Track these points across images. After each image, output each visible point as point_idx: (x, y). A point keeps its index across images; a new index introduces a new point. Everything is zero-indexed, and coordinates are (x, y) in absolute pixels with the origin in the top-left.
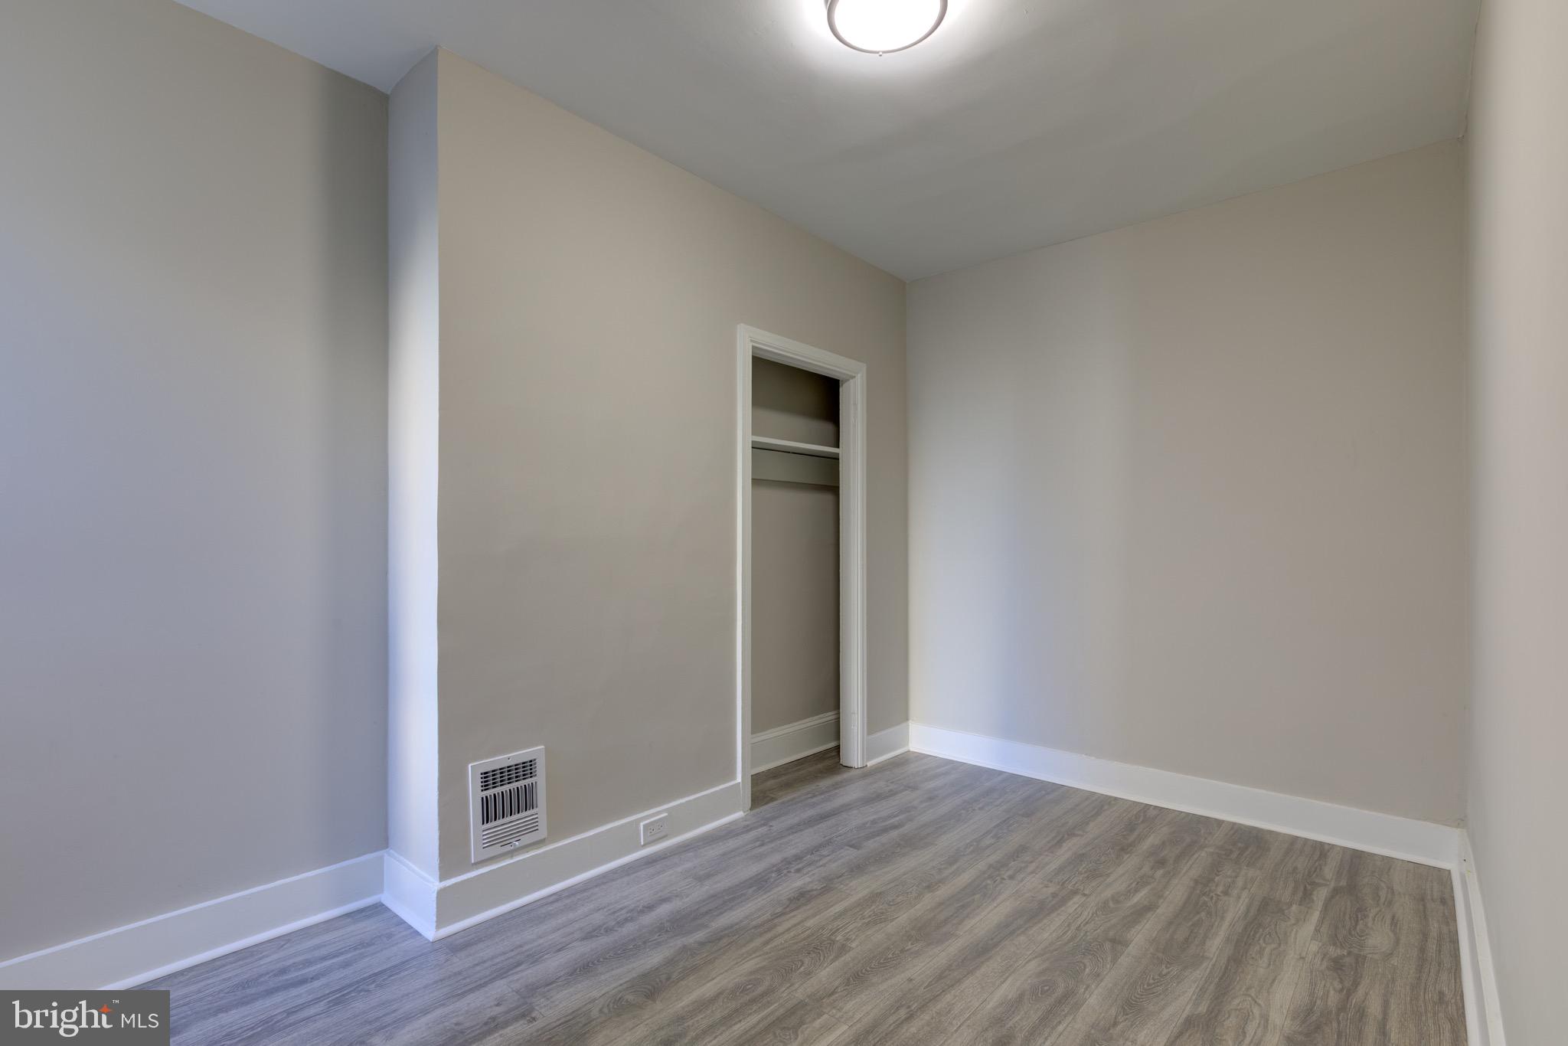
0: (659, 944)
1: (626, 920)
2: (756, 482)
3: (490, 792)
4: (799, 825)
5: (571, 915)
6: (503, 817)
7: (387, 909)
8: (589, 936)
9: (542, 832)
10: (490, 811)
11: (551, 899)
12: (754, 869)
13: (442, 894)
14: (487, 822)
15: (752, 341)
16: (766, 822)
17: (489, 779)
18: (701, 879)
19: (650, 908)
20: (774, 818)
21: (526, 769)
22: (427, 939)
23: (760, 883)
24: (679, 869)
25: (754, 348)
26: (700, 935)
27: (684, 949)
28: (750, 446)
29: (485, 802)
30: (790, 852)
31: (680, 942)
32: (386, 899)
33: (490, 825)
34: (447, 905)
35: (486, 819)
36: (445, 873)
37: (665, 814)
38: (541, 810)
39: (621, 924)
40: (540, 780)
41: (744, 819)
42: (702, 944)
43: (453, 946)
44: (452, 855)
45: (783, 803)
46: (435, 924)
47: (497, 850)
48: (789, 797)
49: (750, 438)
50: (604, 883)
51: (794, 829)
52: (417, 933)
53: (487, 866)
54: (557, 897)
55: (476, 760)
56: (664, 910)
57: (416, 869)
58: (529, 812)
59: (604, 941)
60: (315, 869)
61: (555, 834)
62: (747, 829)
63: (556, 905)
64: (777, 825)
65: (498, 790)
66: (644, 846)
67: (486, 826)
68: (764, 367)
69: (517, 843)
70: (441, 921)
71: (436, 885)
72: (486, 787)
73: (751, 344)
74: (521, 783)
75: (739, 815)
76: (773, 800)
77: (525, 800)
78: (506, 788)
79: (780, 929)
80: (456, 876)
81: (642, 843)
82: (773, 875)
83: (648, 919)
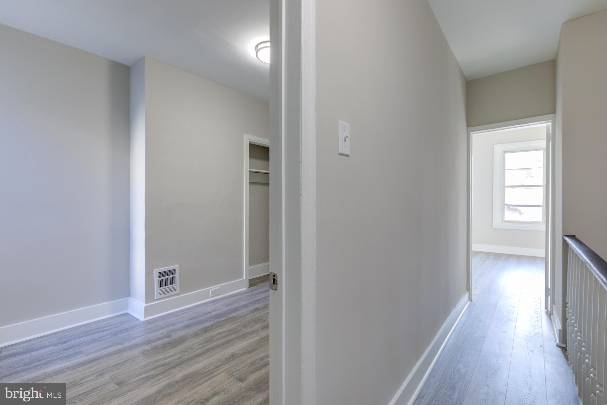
0: (211, 321)
1: (202, 316)
2: (250, 183)
3: (161, 278)
4: (262, 292)
5: (186, 315)
6: (165, 286)
7: (130, 314)
8: (190, 319)
9: (178, 291)
10: (161, 284)
11: (180, 311)
12: (245, 303)
13: (146, 308)
14: (160, 287)
15: (249, 139)
16: (252, 291)
17: (161, 274)
18: (227, 306)
19: (210, 313)
20: (255, 290)
21: (173, 272)
22: (141, 321)
23: (245, 306)
24: (221, 303)
25: (249, 141)
26: (223, 319)
27: (218, 322)
28: (248, 171)
29: (160, 281)
30: (257, 299)
31: (217, 320)
32: (129, 311)
33: (161, 288)
34: (148, 311)
35: (160, 286)
36: (147, 302)
37: (219, 288)
38: (177, 285)
39: (200, 316)
40: (177, 275)
41: (245, 290)
42: (223, 321)
43: (149, 322)
44: (149, 296)
45: (260, 286)
46: (144, 317)
47: (163, 296)
48: (262, 284)
49: (248, 170)
50: (197, 307)
51: (260, 293)
52: (138, 320)
53: (159, 300)
54: (183, 310)
55: (157, 268)
56: (215, 313)
57: (139, 302)
58: (173, 285)
59: (195, 320)
60: (107, 302)
61: (182, 291)
62: (246, 293)
63: (182, 312)
64: (255, 292)
65: (164, 278)
66: (212, 297)
67: (160, 288)
68: (253, 147)
69: (170, 294)
70: (146, 315)
71: (144, 305)
72: (160, 277)
73: (249, 140)
74: (171, 276)
75: (244, 289)
76: (257, 285)
77: (172, 281)
78: (166, 277)
79: (247, 317)
80: (150, 303)
81: (211, 296)
82: (250, 304)
83: (209, 315)
